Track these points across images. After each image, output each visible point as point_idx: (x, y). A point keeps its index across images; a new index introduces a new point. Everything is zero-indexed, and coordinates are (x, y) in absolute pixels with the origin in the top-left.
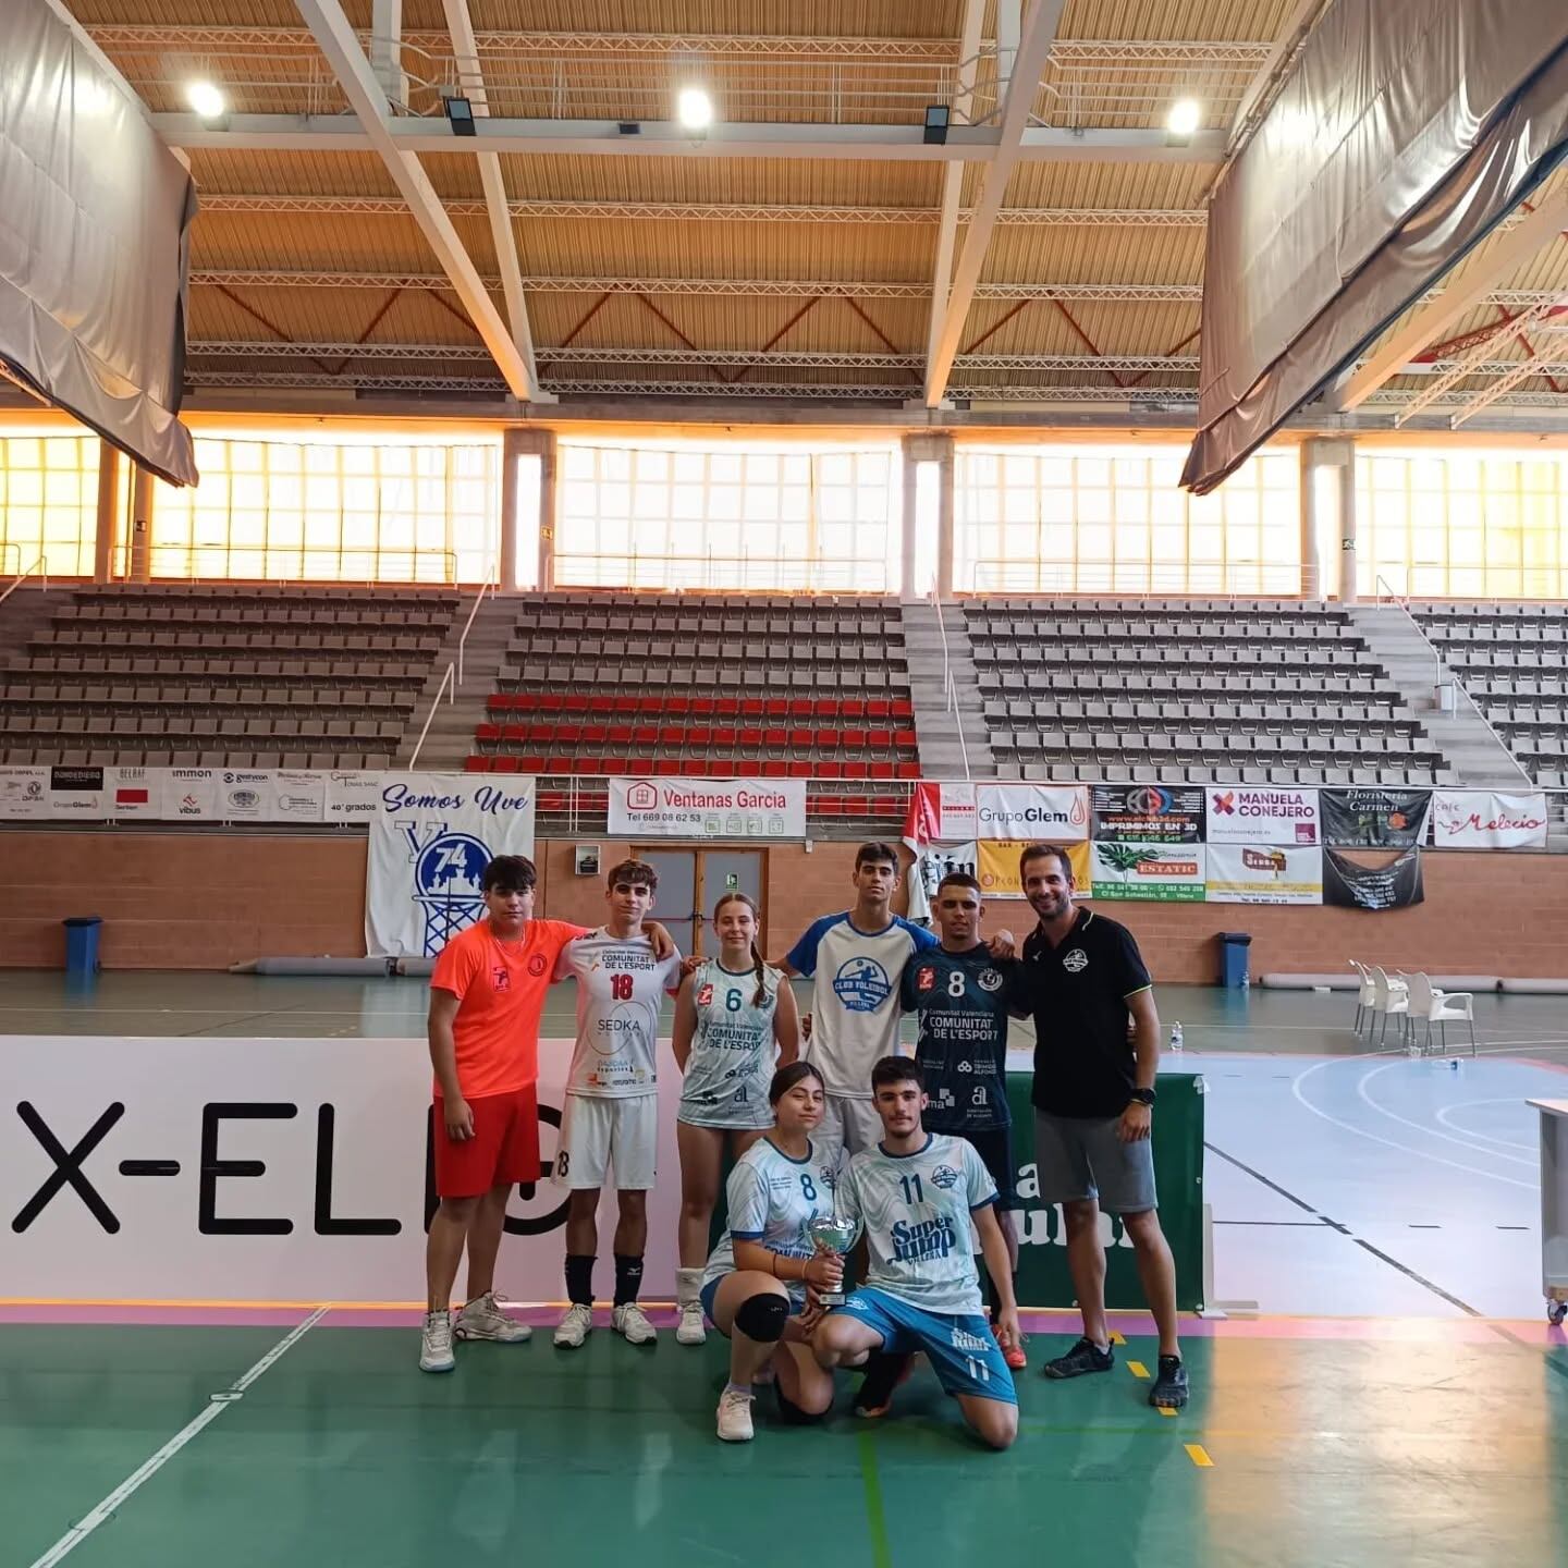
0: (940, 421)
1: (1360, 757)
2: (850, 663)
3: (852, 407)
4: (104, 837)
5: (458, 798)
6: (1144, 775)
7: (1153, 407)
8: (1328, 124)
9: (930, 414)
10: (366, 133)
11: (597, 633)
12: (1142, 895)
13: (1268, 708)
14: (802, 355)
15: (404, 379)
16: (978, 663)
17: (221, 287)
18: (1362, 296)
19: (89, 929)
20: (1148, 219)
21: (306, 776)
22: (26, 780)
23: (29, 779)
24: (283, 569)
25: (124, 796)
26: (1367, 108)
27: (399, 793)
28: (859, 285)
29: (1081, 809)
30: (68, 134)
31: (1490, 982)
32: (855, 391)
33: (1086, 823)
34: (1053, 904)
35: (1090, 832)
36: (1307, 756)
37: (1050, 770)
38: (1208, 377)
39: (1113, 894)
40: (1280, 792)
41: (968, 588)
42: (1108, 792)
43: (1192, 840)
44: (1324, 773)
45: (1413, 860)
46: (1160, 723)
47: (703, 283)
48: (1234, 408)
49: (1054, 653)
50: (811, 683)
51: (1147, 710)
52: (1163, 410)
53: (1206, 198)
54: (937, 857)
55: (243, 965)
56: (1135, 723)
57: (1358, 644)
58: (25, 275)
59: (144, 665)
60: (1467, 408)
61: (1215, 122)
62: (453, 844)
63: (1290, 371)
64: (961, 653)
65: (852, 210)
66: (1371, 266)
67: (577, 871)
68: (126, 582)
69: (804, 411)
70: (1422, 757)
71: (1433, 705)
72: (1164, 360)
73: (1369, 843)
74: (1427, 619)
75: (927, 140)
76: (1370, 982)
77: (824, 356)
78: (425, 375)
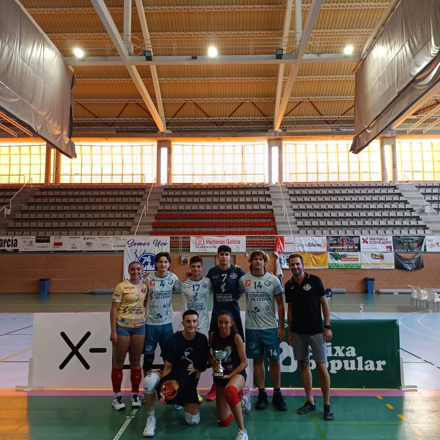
0: (278, 135)
1: (402, 227)
2: (256, 203)
3: (254, 132)
4: (50, 256)
5: (148, 243)
6: (342, 233)
7: (338, 130)
8: (391, 50)
9: (275, 133)
10: (122, 61)
11: (184, 196)
12: (343, 267)
13: (376, 213)
14: (239, 118)
15: (129, 127)
16: (292, 202)
17: (79, 103)
18: (404, 97)
19: (46, 282)
20: (336, 78)
21: (106, 237)
22: (28, 240)
23: (30, 240)
24: (96, 180)
25: (56, 244)
26: (403, 46)
27: (132, 242)
28: (255, 99)
29: (324, 243)
30: (42, 63)
32: (254, 128)
33: (326, 247)
34: (298, 271)
35: (327, 249)
36: (387, 227)
37: (315, 232)
38: (357, 121)
39: (334, 267)
40: (381, 237)
41: (288, 181)
42: (332, 238)
43: (357, 251)
44: (393, 231)
45: (420, 256)
46: (345, 218)
47: (212, 99)
48: (365, 129)
49: (313, 199)
50: (245, 209)
51: (341, 214)
52: (341, 130)
53: (355, 72)
54: (284, 257)
55: (89, 291)
56: (338, 218)
57: (400, 195)
58: (31, 101)
59: (60, 208)
60: (427, 128)
61: (357, 51)
62: (147, 256)
63: (382, 119)
64: (287, 199)
65: (253, 78)
66: (406, 89)
67: (182, 263)
68: (53, 185)
69: (240, 133)
70: (421, 226)
71: (423, 211)
72: (341, 116)
73: (407, 251)
74: (419, 187)
75: (277, 58)
76: (415, 291)
77: (245, 118)
78: (135, 126)
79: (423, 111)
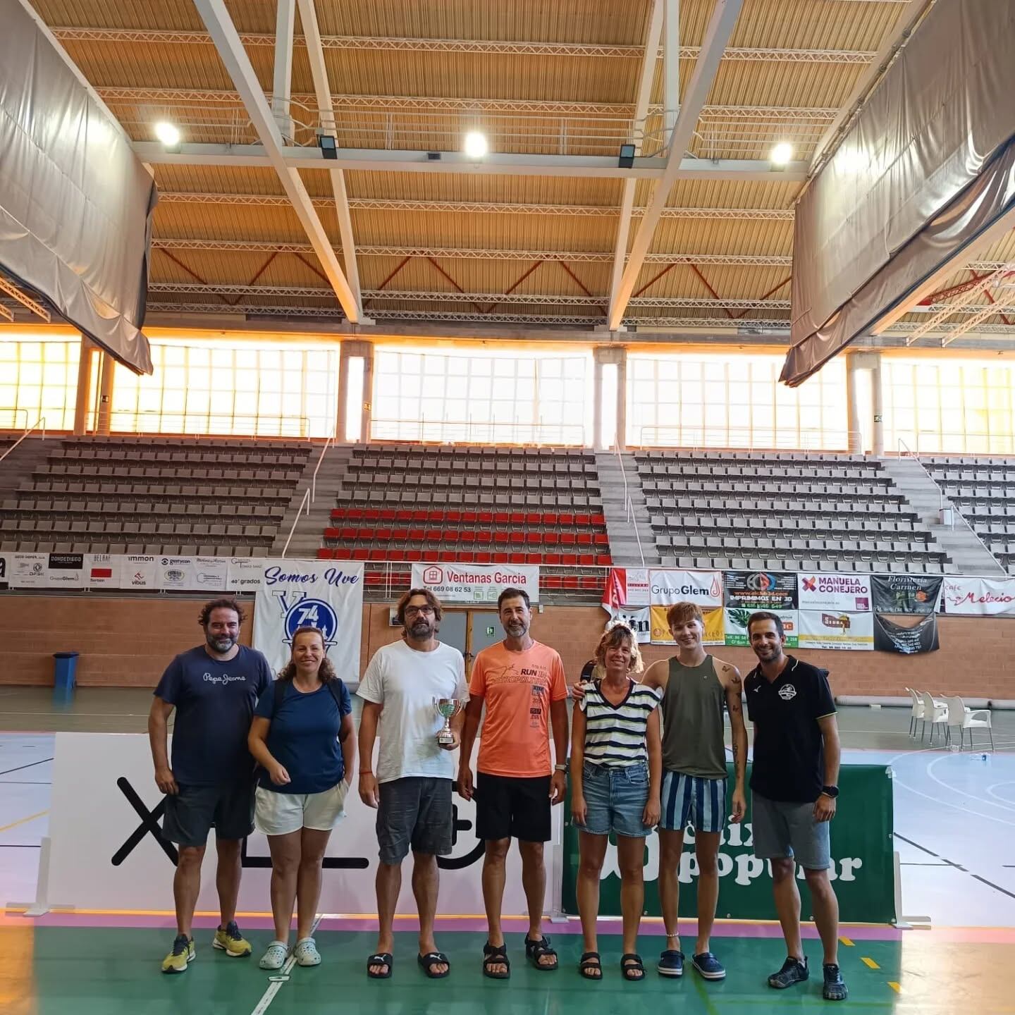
0: (618, 338)
1: (893, 555)
2: (563, 490)
4: (82, 600)
5: (313, 576)
6: (756, 565)
7: (752, 331)
8: (877, 158)
9: (612, 335)
10: (267, 156)
11: (400, 470)
13: (834, 523)
14: (530, 297)
15: (277, 308)
16: (646, 492)
17: (163, 250)
18: (904, 264)
19: (70, 659)
20: (750, 215)
21: (215, 560)
22: (32, 562)
23: (34, 561)
24: (195, 427)
25: (97, 573)
26: (904, 150)
27: (274, 573)
28: (568, 254)
29: (717, 586)
30: (82, 155)
31: (984, 702)
32: (564, 320)
33: (721, 595)
34: (770, 652)
35: (724, 602)
36: (859, 554)
37: (695, 561)
38: (796, 313)
39: (739, 643)
40: (842, 577)
41: (637, 444)
42: (735, 575)
43: (789, 608)
44: (871, 565)
45: (931, 623)
46: (764, 531)
47: (469, 251)
48: (815, 333)
49: (694, 486)
50: (539, 503)
51: (756, 523)
52: (759, 333)
53: (794, 203)
54: (624, 617)
56: (748, 531)
57: (888, 482)
58: (53, 241)
59: (108, 488)
60: (952, 334)
61: (800, 157)
62: (309, 606)
63: (854, 311)
64: (635, 485)
65: (564, 207)
66: (909, 247)
67: (391, 625)
68: (94, 434)
69: (532, 331)
70: (934, 555)
71: (939, 522)
72: (759, 302)
73: (903, 611)
74: (931, 467)
75: (620, 166)
76: (921, 702)
77: (544, 297)
78: (291, 306)
79: (942, 296)
